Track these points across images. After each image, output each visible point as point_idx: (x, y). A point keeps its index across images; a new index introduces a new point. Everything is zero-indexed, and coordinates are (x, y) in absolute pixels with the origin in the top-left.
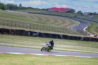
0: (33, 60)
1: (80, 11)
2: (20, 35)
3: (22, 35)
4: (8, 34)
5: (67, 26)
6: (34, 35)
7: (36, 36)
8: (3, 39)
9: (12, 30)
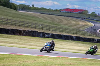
0: (45, 61)
1: (94, 13)
2: (32, 36)
3: (34, 36)
4: (21, 35)
5: (80, 28)
6: (47, 36)
7: (48, 37)
8: (15, 40)
9: (25, 31)
